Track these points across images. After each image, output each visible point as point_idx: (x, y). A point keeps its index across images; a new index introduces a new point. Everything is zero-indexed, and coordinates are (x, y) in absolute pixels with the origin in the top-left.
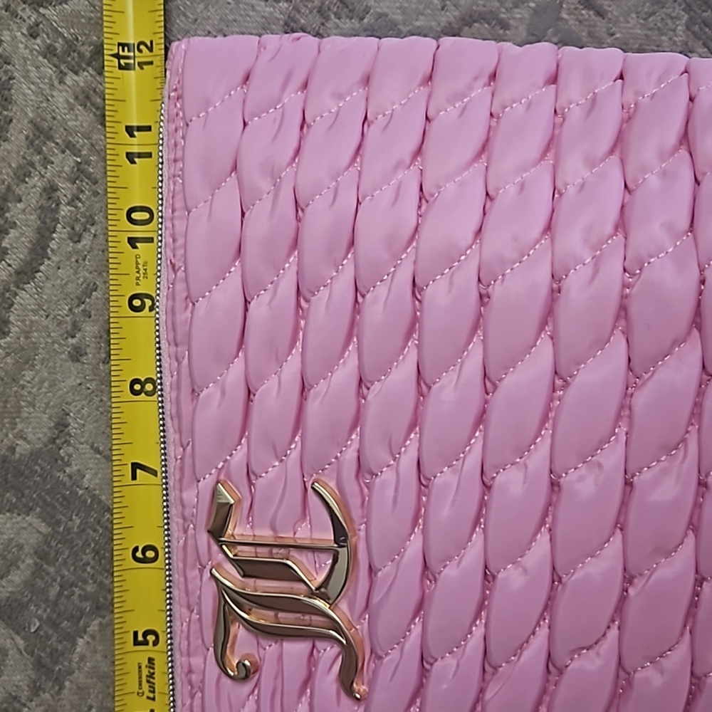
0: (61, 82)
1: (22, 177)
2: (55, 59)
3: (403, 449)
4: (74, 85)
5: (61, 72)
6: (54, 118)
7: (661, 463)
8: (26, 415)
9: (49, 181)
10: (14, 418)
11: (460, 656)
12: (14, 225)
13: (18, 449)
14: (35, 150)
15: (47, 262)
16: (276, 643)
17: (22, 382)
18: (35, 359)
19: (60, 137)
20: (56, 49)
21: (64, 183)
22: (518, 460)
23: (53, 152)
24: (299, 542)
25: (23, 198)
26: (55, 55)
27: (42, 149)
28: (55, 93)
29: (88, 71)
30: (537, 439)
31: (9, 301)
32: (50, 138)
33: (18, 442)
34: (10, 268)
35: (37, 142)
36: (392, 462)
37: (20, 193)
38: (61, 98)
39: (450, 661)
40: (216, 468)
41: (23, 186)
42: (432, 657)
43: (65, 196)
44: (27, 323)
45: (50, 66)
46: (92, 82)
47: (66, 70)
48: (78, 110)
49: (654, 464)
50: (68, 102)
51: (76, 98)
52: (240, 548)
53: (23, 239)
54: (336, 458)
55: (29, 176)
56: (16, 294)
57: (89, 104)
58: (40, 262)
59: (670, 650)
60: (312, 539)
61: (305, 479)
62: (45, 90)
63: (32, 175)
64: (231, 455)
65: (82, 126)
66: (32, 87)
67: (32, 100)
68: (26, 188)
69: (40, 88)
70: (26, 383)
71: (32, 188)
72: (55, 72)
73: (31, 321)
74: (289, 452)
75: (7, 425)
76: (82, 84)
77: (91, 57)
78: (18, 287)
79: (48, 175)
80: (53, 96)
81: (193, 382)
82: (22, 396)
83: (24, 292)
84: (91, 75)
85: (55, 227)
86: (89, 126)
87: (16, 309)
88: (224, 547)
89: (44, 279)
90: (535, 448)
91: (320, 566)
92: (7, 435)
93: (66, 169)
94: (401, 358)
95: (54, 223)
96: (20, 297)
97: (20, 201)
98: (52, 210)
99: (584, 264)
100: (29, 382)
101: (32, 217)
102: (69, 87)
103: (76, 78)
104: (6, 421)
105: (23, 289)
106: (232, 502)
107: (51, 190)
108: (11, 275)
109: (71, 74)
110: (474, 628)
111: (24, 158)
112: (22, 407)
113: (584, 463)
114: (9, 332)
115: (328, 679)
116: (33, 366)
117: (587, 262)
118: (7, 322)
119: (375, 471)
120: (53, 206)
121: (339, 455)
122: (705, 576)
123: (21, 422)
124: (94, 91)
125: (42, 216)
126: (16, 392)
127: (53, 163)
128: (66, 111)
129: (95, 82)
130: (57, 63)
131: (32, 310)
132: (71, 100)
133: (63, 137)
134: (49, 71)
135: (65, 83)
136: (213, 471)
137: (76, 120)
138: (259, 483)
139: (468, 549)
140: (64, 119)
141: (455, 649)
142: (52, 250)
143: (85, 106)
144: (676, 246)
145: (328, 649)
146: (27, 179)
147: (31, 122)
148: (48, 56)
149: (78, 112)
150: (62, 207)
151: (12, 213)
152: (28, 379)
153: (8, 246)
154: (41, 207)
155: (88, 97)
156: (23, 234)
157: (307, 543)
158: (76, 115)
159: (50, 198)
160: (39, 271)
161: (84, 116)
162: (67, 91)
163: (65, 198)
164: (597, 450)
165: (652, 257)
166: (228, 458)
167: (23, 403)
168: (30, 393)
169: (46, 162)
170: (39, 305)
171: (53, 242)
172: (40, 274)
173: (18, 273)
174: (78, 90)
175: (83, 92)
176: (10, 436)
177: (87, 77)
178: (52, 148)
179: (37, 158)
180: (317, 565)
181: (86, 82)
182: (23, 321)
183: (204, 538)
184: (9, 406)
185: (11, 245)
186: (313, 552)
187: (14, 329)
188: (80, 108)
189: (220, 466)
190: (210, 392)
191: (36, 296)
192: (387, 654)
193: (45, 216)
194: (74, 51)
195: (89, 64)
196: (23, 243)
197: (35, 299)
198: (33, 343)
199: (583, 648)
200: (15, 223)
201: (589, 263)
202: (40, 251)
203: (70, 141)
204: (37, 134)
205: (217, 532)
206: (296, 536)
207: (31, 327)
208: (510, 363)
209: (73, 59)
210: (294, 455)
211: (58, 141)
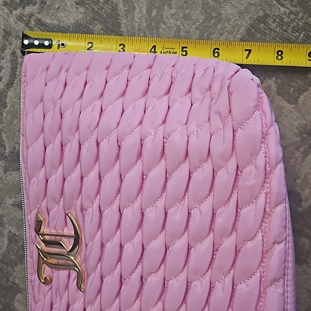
0: (11, 14)
1: (3, 50)
2: (8, 6)
3: (95, 201)
4: (16, 14)
5: (11, 10)
6: (11, 27)
7: (176, 206)
8: (17, 135)
9: (13, 50)
10: (13, 137)
11: (112, 275)
12: (3, 68)
13: (16, 148)
14: (6, 40)
15: (16, 79)
16: (58, 271)
17: (14, 124)
18: (17, 115)
19: (14, 33)
20: (7, 2)
21: (18, 50)
22: (131, 205)
23: (13, 40)
24: (65, 234)
25: (5, 58)
26: (7, 4)
27: (8, 39)
28: (10, 18)
29: (20, 8)
30: (137, 197)
31: (6, 95)
32: (11, 35)
33: (16, 145)
34: (4, 83)
35: (6, 37)
36: (92, 205)
37: (3, 56)
38: (12, 20)
39: (110, 277)
40: (37, 207)
41: (4, 54)
42: (104, 276)
43: (19, 55)
44: (13, 102)
45: (7, 9)
46: (22, 12)
47: (12, 9)
48: (19, 23)
49: (174, 206)
50: (15, 21)
51: (17, 19)
52: (46, 236)
53: (7, 72)
54: (75, 204)
55: (6, 49)
56: (7, 93)
57: (22, 20)
58: (14, 80)
59: (180, 273)
60: (69, 233)
61: (66, 212)
62: (6, 18)
63: (7, 49)
64: (42, 203)
65: (21, 29)
66: (2, 17)
67: (2, 22)
68: (5, 54)
69: (4, 17)
70: (15, 124)
71: (7, 54)
72: (8, 11)
73: (14, 102)
74: (60, 202)
75: (11, 140)
76: (18, 13)
77: (20, 3)
78: (8, 90)
79: (12, 48)
80: (9, 20)
81: (29, 177)
82: (15, 129)
83: (10, 91)
84: (21, 10)
85: (17, 67)
86: (23, 28)
87: (8, 98)
88: (40, 236)
89: (16, 86)
90: (137, 200)
91: (71, 243)
92: (12, 143)
93: (18, 45)
94: (94, 168)
95: (16, 65)
96: (9, 93)
97: (4, 59)
98: (15, 61)
99: (151, 135)
100: (16, 123)
101: (9, 64)
102: (14, 15)
103: (16, 11)
104: (11, 138)
105: (10, 90)
106: (42, 220)
107: (14, 53)
108: (4, 86)
109: (14, 10)
110: (117, 266)
111: (3, 43)
112: (16, 133)
113: (152, 206)
114: (7, 106)
115: (73, 284)
116: (17, 117)
117: (152, 134)
118: (6, 103)
119: (86, 209)
120: (15, 59)
121: (76, 203)
122: (192, 246)
123: (16, 138)
124: (23, 15)
125: (12, 63)
126: (13, 127)
127: (13, 44)
128: (14, 24)
129: (23, 11)
130: (9, 7)
131: (14, 98)
132: (16, 20)
133: (15, 34)
134: (6, 11)
135: (13, 14)
136: (36, 208)
137: (18, 27)
138: (51, 213)
139: (115, 237)
140: (14, 27)
141: (111, 273)
142: (17, 75)
143: (21, 21)
144: (181, 129)
145: (74, 273)
146: (5, 51)
147: (3, 30)
148: (5, 5)
149: (18, 24)
150: (18, 59)
151: (2, 64)
152: (16, 122)
153: (2, 76)
154: (11, 60)
155: (21, 18)
156: (6, 71)
157: (67, 234)
158: (18, 25)
159: (14, 56)
160: (14, 83)
161: (21, 25)
162: (14, 17)
163: (19, 56)
164: (156, 201)
165: (172, 133)
166: (41, 204)
167: (16, 131)
168: (17, 127)
169: (11, 44)
170: (16, 95)
171: (17, 72)
172: (15, 84)
173: (7, 85)
174: (17, 16)
175: (19, 16)
176: (13, 143)
177: (19, 10)
178: (12, 38)
179: (7, 43)
180: (70, 243)
181: (20, 12)
182: (11, 102)
183: (34, 233)
184: (11, 133)
185: (3, 75)
186: (69, 238)
187: (9, 105)
188: (19, 22)
189: (38, 207)
190: (34, 180)
191: (14, 92)
192: (91, 275)
193: (13, 63)
194: (14, 2)
195: (19, 6)
196: (7, 74)
197: (14, 93)
198: (16, 109)
199: (153, 273)
200: (3, 67)
201: (153, 134)
202: (13, 76)
203: (18, 35)
204: (6, 34)
205: (38, 231)
206: (64, 232)
207: (14, 103)
208: (128, 170)
209: (14, 5)
210: (61, 203)
211: (13, 35)
